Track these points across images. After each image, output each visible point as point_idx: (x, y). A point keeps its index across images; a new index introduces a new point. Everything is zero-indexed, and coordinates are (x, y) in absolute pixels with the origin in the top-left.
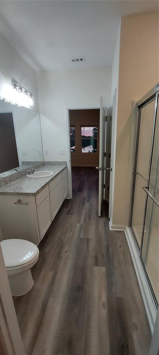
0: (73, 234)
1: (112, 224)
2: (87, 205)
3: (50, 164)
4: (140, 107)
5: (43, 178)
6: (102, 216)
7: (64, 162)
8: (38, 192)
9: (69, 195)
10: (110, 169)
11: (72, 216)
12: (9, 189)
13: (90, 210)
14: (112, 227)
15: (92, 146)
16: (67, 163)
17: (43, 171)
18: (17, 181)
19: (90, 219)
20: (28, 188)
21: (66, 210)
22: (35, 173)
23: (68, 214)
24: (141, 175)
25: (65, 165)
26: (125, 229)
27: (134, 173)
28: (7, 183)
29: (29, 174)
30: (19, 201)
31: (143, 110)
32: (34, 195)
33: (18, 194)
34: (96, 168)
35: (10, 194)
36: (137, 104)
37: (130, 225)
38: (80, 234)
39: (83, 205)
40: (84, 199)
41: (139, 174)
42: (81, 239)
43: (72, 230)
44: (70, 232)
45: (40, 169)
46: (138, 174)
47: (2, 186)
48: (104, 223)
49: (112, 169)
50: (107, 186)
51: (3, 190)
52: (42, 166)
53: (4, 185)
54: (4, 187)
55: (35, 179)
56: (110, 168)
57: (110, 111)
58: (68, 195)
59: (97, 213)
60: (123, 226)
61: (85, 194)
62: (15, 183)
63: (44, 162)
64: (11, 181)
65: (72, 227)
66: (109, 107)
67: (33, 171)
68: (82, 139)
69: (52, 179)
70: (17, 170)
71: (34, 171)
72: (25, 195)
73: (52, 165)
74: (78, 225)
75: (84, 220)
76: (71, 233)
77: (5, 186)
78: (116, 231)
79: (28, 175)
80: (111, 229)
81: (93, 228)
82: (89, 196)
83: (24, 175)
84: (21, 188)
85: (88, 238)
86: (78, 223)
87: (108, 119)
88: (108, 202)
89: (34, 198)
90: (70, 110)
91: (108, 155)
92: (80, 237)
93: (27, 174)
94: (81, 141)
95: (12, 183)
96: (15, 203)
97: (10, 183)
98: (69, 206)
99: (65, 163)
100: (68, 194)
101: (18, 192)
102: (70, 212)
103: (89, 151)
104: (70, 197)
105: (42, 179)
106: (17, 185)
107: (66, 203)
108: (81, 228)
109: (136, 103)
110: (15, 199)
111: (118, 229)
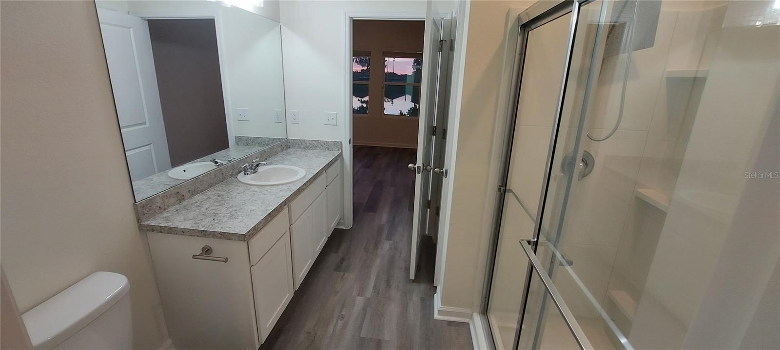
0: (345, 326)
1: (442, 305)
2: (386, 246)
3: (302, 146)
4: (526, 26)
5: (277, 185)
6: (417, 279)
7: (335, 143)
8: (255, 230)
9: (344, 220)
10: (443, 172)
11: (347, 275)
12: (182, 218)
13: (391, 262)
14: (440, 312)
15: (409, 97)
16: (341, 147)
17: (283, 164)
18: (210, 193)
19: (388, 284)
20: (232, 216)
21: (333, 259)
22: (261, 169)
23: (338, 268)
24: (517, 197)
25: (338, 150)
26: (471, 317)
27: (500, 189)
28: (181, 199)
29: (245, 174)
30: (207, 251)
31: (534, 34)
32: (245, 238)
33: (204, 234)
34: (410, 165)
35: (184, 232)
36: (519, 18)
37: (485, 311)
38: (360, 327)
39: (376, 246)
40: (380, 230)
41: (512, 192)
42: (362, 341)
43: (343, 313)
44: (338, 318)
45: (276, 159)
46: (511, 194)
47: (168, 206)
48: (421, 298)
49: (446, 173)
50: (433, 205)
51: (167, 219)
52: (282, 150)
53: (173, 205)
54: (172, 209)
55: (257, 189)
56: (444, 170)
57: (451, 27)
58: (342, 221)
59: (408, 269)
60: (467, 311)
61: (384, 217)
62: (205, 197)
63: (287, 140)
64: (194, 193)
65: (343, 306)
66: (448, 17)
67: (255, 165)
68: (386, 83)
69: (300, 191)
70: (216, 163)
71: (257, 166)
72: (220, 238)
73: (306, 148)
74: (360, 301)
75: (375, 286)
76: (340, 323)
77: (177, 206)
78: (450, 323)
79: (241, 177)
80: (437, 316)
81: (393, 310)
82: (392, 224)
83: (232, 175)
84: (215, 214)
85: (380, 340)
86: (358, 296)
87: (446, 47)
88: (434, 242)
89: (244, 245)
90: (354, 20)
91: (439, 132)
92: (363, 335)
93: (240, 172)
94: (382, 88)
95: (198, 197)
96: (194, 257)
97: (190, 197)
98: (343, 247)
99: (339, 145)
100: (342, 218)
101: (203, 229)
102: (345, 264)
103: (401, 112)
104: (348, 224)
105: (274, 188)
106: (207, 206)
107: (337, 238)
108: (364, 309)
109: (517, 16)
110: (197, 245)
111: (455, 316)
